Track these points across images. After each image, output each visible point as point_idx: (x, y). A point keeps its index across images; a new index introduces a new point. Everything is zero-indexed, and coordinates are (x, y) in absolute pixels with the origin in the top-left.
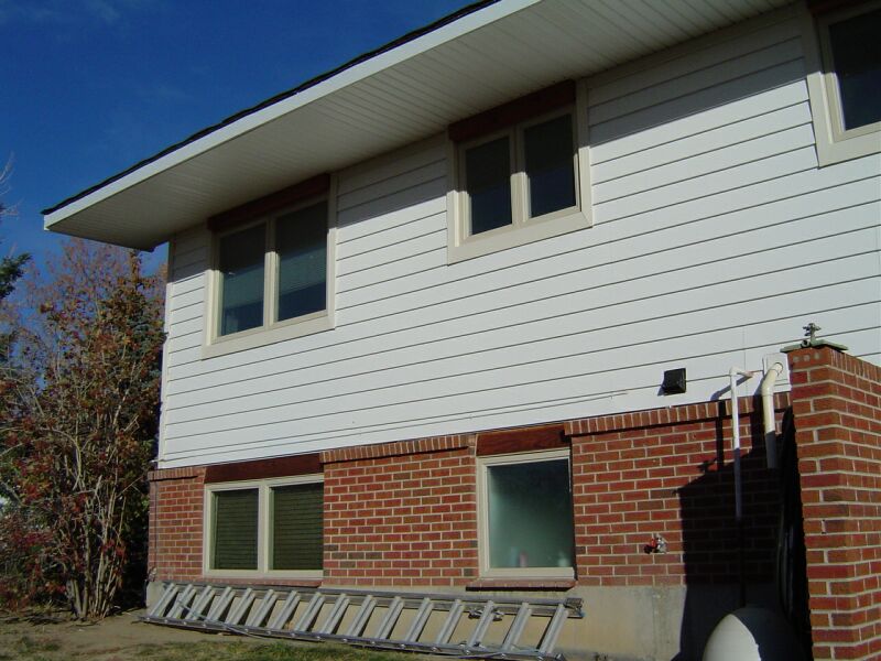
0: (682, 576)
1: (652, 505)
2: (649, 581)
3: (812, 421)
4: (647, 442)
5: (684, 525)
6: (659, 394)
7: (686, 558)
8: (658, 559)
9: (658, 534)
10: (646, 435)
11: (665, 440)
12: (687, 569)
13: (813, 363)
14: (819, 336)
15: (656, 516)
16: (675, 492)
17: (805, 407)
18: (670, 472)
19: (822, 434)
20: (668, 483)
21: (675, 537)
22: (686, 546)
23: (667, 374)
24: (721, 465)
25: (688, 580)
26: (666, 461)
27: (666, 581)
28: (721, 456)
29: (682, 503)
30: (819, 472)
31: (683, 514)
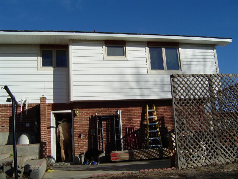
0: (8, 131)
1: (3, 120)
2: (2, 132)
3: (43, 107)
4: (4, 109)
5: (9, 123)
6: (6, 102)
7: (9, 128)
8: (4, 128)
9: (4, 124)
10: (3, 108)
11: (7, 109)
12: (9, 130)
13: (44, 100)
14: (44, 97)
15: (4, 121)
16: (8, 118)
17: (42, 105)
18: (8, 114)
19: (44, 109)
20: (7, 116)
21: (8, 125)
22: (9, 126)
23: (8, 98)
24: (17, 114)
25: (9, 132)
26: (7, 113)
27: (6, 132)
28: (17, 112)
29: (9, 119)
30: (43, 114)
31: (9, 121)
